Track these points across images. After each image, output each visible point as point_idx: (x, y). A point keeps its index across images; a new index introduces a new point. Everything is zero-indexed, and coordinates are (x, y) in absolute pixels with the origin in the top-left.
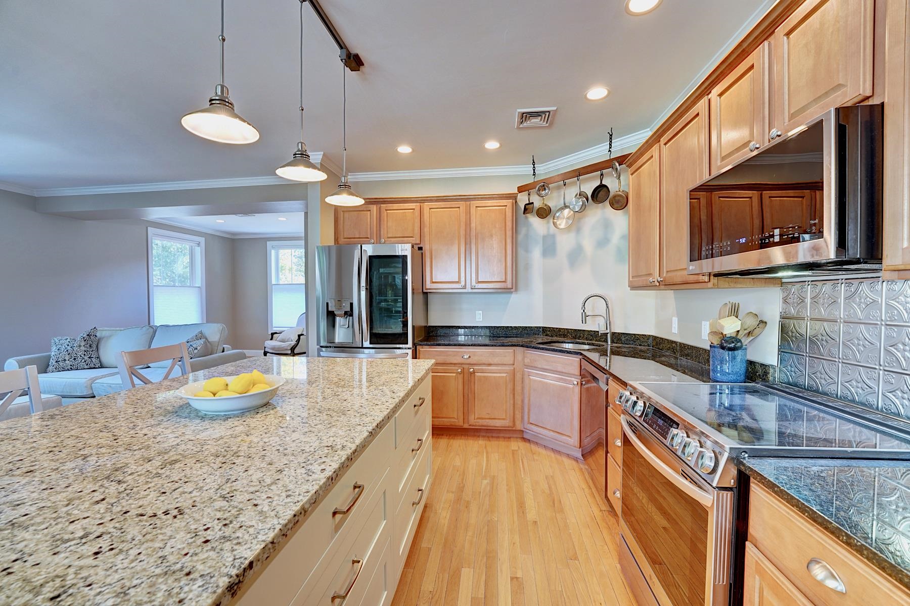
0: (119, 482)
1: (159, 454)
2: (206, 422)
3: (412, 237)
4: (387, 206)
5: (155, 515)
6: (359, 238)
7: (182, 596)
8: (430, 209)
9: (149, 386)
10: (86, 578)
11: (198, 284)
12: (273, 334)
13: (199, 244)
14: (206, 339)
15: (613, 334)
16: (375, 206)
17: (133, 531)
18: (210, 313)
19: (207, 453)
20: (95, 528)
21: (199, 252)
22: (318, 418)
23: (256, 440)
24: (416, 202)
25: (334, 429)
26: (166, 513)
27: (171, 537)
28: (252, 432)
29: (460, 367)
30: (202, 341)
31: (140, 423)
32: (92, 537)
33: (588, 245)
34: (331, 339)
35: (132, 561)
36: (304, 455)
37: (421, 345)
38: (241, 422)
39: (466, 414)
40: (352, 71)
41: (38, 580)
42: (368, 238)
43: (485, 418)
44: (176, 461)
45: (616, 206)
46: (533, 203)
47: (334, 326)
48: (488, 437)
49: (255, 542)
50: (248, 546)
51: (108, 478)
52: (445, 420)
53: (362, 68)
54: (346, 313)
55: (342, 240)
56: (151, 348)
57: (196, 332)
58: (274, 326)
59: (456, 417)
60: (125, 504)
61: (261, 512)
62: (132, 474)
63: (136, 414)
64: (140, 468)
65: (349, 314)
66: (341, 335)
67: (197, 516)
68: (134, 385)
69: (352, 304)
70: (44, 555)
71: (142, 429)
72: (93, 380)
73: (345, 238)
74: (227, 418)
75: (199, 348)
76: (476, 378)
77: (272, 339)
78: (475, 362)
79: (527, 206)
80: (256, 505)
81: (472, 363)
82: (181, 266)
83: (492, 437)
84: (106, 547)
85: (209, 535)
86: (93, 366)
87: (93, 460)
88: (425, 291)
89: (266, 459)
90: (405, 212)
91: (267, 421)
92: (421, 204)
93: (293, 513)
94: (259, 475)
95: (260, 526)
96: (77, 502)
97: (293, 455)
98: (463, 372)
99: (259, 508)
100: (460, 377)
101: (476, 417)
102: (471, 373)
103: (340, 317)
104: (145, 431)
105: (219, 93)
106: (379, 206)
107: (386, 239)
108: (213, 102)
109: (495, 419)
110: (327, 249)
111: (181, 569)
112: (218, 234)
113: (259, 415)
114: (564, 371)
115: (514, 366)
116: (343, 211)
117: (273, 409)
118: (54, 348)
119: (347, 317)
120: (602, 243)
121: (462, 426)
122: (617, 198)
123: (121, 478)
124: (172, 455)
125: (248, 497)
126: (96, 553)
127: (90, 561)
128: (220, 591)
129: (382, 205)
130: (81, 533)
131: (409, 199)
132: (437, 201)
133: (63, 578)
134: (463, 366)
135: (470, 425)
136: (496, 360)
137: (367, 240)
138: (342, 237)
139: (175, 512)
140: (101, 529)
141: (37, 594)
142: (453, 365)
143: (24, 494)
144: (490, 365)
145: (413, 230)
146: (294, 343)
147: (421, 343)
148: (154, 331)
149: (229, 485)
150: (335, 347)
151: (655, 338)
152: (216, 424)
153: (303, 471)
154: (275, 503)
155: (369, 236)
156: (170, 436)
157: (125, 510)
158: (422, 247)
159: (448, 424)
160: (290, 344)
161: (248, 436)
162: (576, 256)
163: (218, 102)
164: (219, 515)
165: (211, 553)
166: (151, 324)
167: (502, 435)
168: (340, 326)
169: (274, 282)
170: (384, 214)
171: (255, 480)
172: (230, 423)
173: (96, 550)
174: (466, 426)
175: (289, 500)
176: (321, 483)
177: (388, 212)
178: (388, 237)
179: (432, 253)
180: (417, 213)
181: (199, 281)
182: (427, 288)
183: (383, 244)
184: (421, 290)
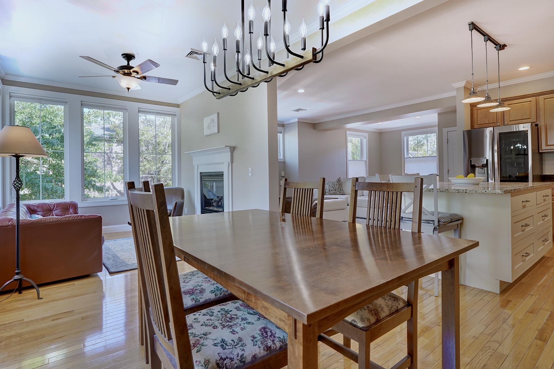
4: (509, 102)
6: (489, 123)
8: (545, 99)
13: (365, 137)
21: (365, 141)
24: (533, 96)
42: (495, 123)
53: (505, 48)
55: (476, 126)
65: (485, 166)
69: (487, 161)
73: (479, 125)
86: (342, 194)
88: (541, 151)
90: (524, 104)
92: (537, 97)
103: (478, 167)
107: (508, 122)
112: (373, 131)
116: (476, 110)
119: (483, 168)
131: (527, 96)
138: (476, 124)
145: (530, 114)
147: (538, 181)
155: (496, 122)
158: (538, 124)
168: (479, 173)
177: (510, 105)
178: (510, 121)
179: (546, 127)
180: (534, 103)
181: (365, 158)
182: (542, 149)
183: (505, 125)
184: (537, 151)
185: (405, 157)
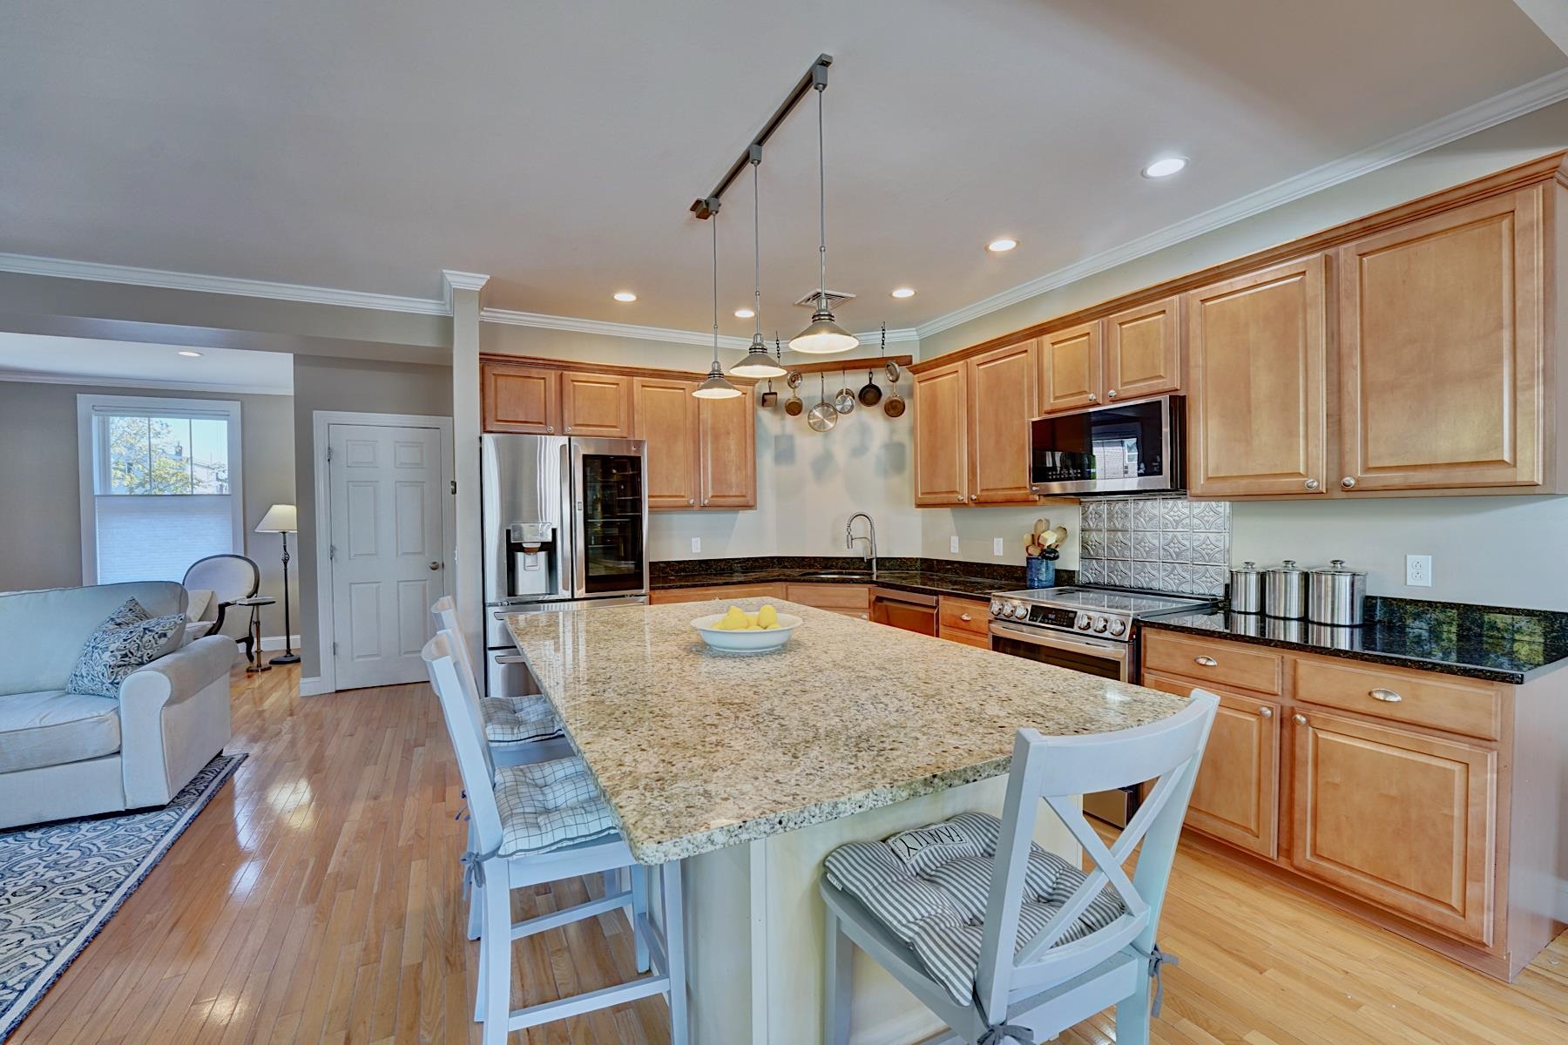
3: (616, 427)
4: (573, 375)
6: (526, 422)
15: (877, 559)
16: (553, 372)
24: (624, 373)
33: (840, 453)
42: (541, 423)
45: (892, 412)
46: (776, 394)
47: (512, 568)
55: (493, 424)
69: (554, 531)
73: (499, 421)
79: (766, 397)
90: (603, 387)
92: (629, 378)
106: (558, 372)
114: (847, 605)
116: (494, 374)
120: (859, 451)
122: (894, 404)
129: (565, 372)
131: (607, 368)
132: (651, 376)
137: (539, 425)
138: (493, 419)
145: (617, 417)
150: (514, 604)
151: (924, 561)
155: (543, 421)
162: (822, 465)
169: (97, 490)
170: (568, 387)
177: (575, 383)
178: (576, 425)
180: (623, 390)
185: (97, 493)
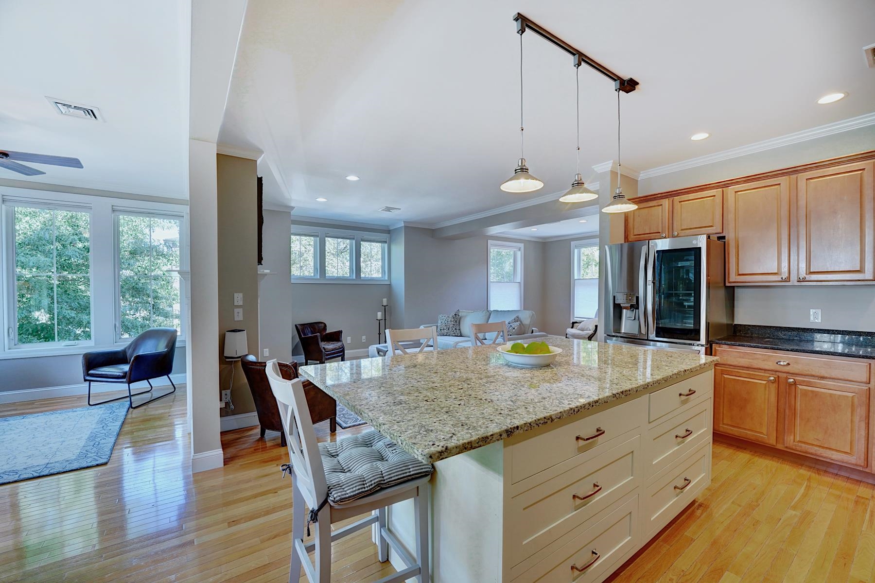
0: (468, 384)
1: (486, 377)
2: (511, 368)
3: (712, 226)
5: (481, 399)
6: (650, 233)
7: (488, 426)
8: (737, 192)
9: (484, 346)
10: (456, 410)
11: (519, 280)
12: (573, 323)
13: (520, 249)
14: (521, 322)
16: (667, 200)
17: (472, 402)
18: (526, 302)
19: (508, 382)
20: (459, 397)
21: (519, 255)
22: (579, 379)
23: (535, 382)
24: (718, 187)
25: (587, 387)
26: (486, 400)
27: (486, 408)
28: (535, 378)
29: (772, 374)
30: (518, 323)
31: (478, 363)
32: (457, 399)
34: (617, 329)
35: (471, 411)
36: (561, 395)
37: (717, 343)
38: (530, 372)
39: (780, 433)
40: (627, 93)
41: (443, 406)
42: (659, 233)
43: (813, 445)
44: (493, 382)
47: (620, 317)
48: (818, 470)
49: (522, 420)
50: (518, 420)
51: (464, 381)
52: (749, 432)
53: (637, 87)
54: (632, 306)
55: (632, 237)
56: (489, 323)
57: (513, 317)
58: (575, 316)
59: (765, 432)
60: (470, 392)
61: (528, 411)
62: (473, 382)
63: (477, 358)
64: (477, 381)
65: (635, 307)
66: (627, 326)
67: (499, 404)
68: (476, 344)
69: (637, 298)
70: (443, 400)
71: (479, 365)
72: (457, 343)
73: (636, 235)
74: (522, 369)
75: (516, 328)
76: (799, 392)
77: (572, 327)
78: (797, 372)
80: (526, 408)
81: (791, 372)
82: (508, 267)
83: (825, 471)
84: (462, 404)
85: (502, 412)
86: (457, 335)
87: (458, 373)
88: (728, 284)
89: (538, 391)
90: (703, 201)
91: (545, 375)
92: (724, 189)
93: (545, 416)
94: (532, 397)
95: (526, 415)
96: (453, 387)
97: (555, 393)
98: (777, 380)
99: (528, 409)
100: (773, 387)
101: (798, 439)
102: (790, 385)
103: (626, 309)
104: (480, 366)
105: (520, 164)
106: (671, 199)
107: (679, 232)
108: (517, 171)
109: (830, 449)
110: (620, 246)
111: (489, 418)
112: (533, 240)
113: (541, 370)
115: (869, 385)
117: (551, 369)
118: (439, 322)
119: (633, 310)
121: (774, 446)
123: (469, 383)
124: (492, 379)
125: (523, 404)
126: (459, 405)
127: (457, 406)
128: (502, 429)
129: (675, 198)
130: (454, 397)
131: (708, 186)
132: (745, 182)
133: (449, 408)
134: (777, 373)
135: (786, 447)
136: (834, 373)
137: (658, 235)
138: (632, 235)
139: (490, 400)
140: (461, 398)
141: (442, 409)
142: (763, 371)
143: (435, 380)
144: (823, 378)
145: (713, 219)
146: (591, 332)
147: (717, 341)
148: (490, 314)
149: (516, 397)
150: (621, 337)
152: (515, 370)
153: (558, 401)
154: (536, 410)
155: (660, 231)
156: (492, 371)
157: (470, 394)
158: (724, 237)
159: (753, 438)
160: (588, 333)
161: (532, 379)
163: (519, 170)
164: (508, 406)
165: (502, 418)
166: (489, 309)
167: (843, 473)
168: (628, 318)
169: (576, 278)
170: (678, 206)
171: (529, 398)
172: (523, 371)
173: (459, 403)
174: (780, 446)
175: (544, 410)
176: (566, 409)
177: (682, 203)
178: (682, 230)
179: (738, 242)
180: (718, 199)
181: (519, 277)
182: (730, 281)
183: (675, 237)
184: (722, 284)
185: (575, 278)
